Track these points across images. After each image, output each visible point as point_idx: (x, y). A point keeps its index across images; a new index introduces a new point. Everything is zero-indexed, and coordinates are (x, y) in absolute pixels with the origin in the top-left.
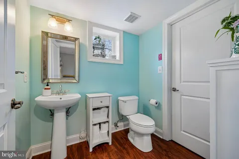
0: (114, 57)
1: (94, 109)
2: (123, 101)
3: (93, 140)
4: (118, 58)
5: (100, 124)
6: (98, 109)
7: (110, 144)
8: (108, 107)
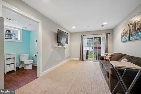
0: (17, 39)
1: (7, 59)
2: (22, 56)
3: (6, 70)
4: (19, 39)
5: (10, 64)
6: (9, 59)
7: (15, 71)
8: (14, 58)
